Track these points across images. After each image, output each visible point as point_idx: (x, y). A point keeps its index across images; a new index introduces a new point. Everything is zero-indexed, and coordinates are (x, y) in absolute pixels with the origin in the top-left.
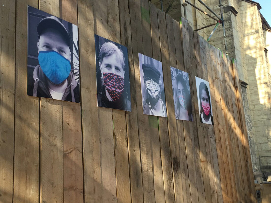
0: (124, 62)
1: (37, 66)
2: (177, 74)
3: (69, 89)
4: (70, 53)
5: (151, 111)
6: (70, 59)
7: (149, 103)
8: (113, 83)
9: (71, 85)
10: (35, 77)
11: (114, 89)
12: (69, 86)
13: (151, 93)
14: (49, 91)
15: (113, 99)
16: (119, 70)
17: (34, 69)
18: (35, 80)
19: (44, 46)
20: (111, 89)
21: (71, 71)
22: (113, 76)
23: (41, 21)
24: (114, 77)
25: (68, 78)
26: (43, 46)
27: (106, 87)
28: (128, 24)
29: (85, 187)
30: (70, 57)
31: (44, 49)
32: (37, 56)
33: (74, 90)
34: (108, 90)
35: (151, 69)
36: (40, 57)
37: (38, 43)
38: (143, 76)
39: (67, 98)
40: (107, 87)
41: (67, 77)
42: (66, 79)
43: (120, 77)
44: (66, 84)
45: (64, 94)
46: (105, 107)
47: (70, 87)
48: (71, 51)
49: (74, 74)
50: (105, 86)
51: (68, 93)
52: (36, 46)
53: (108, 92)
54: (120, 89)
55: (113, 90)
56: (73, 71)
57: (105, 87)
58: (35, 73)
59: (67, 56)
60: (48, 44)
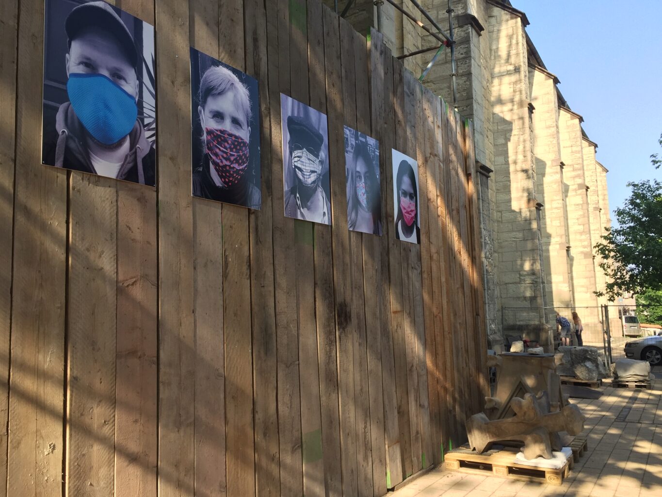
0: (251, 110)
1: (66, 104)
2: (357, 142)
3: (133, 157)
4: (137, 82)
5: (301, 211)
6: (137, 93)
7: (298, 195)
8: (225, 150)
9: (138, 150)
10: (60, 127)
11: (228, 163)
12: (134, 150)
13: (303, 175)
14: (89, 159)
15: (225, 182)
16: (240, 125)
17: (57, 109)
18: (60, 133)
19: (81, 63)
20: (222, 162)
21: (137, 120)
22: (226, 136)
23: (75, 10)
24: (228, 139)
25: (130, 134)
26: (77, 62)
27: (211, 157)
28: (261, 33)
29: (161, 352)
30: (137, 90)
31: (80, 70)
32: (65, 83)
33: (144, 159)
34: (215, 163)
35: (305, 128)
36: (72, 86)
37: (67, 55)
38: (288, 142)
39: (129, 175)
40: (214, 157)
41: (128, 132)
42: (126, 136)
43: (242, 139)
44: (127, 145)
45: (122, 166)
46: (207, 197)
47: (135, 153)
48: (138, 79)
49: (145, 126)
50: (209, 155)
51: (131, 165)
52: (63, 63)
53: (216, 169)
54: (240, 164)
55: (226, 165)
56: (143, 121)
57: (209, 157)
58: (60, 117)
59: (130, 87)
60: (88, 59)
